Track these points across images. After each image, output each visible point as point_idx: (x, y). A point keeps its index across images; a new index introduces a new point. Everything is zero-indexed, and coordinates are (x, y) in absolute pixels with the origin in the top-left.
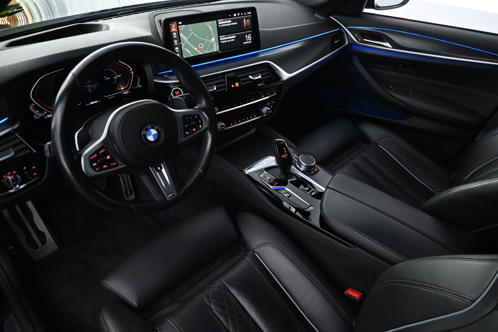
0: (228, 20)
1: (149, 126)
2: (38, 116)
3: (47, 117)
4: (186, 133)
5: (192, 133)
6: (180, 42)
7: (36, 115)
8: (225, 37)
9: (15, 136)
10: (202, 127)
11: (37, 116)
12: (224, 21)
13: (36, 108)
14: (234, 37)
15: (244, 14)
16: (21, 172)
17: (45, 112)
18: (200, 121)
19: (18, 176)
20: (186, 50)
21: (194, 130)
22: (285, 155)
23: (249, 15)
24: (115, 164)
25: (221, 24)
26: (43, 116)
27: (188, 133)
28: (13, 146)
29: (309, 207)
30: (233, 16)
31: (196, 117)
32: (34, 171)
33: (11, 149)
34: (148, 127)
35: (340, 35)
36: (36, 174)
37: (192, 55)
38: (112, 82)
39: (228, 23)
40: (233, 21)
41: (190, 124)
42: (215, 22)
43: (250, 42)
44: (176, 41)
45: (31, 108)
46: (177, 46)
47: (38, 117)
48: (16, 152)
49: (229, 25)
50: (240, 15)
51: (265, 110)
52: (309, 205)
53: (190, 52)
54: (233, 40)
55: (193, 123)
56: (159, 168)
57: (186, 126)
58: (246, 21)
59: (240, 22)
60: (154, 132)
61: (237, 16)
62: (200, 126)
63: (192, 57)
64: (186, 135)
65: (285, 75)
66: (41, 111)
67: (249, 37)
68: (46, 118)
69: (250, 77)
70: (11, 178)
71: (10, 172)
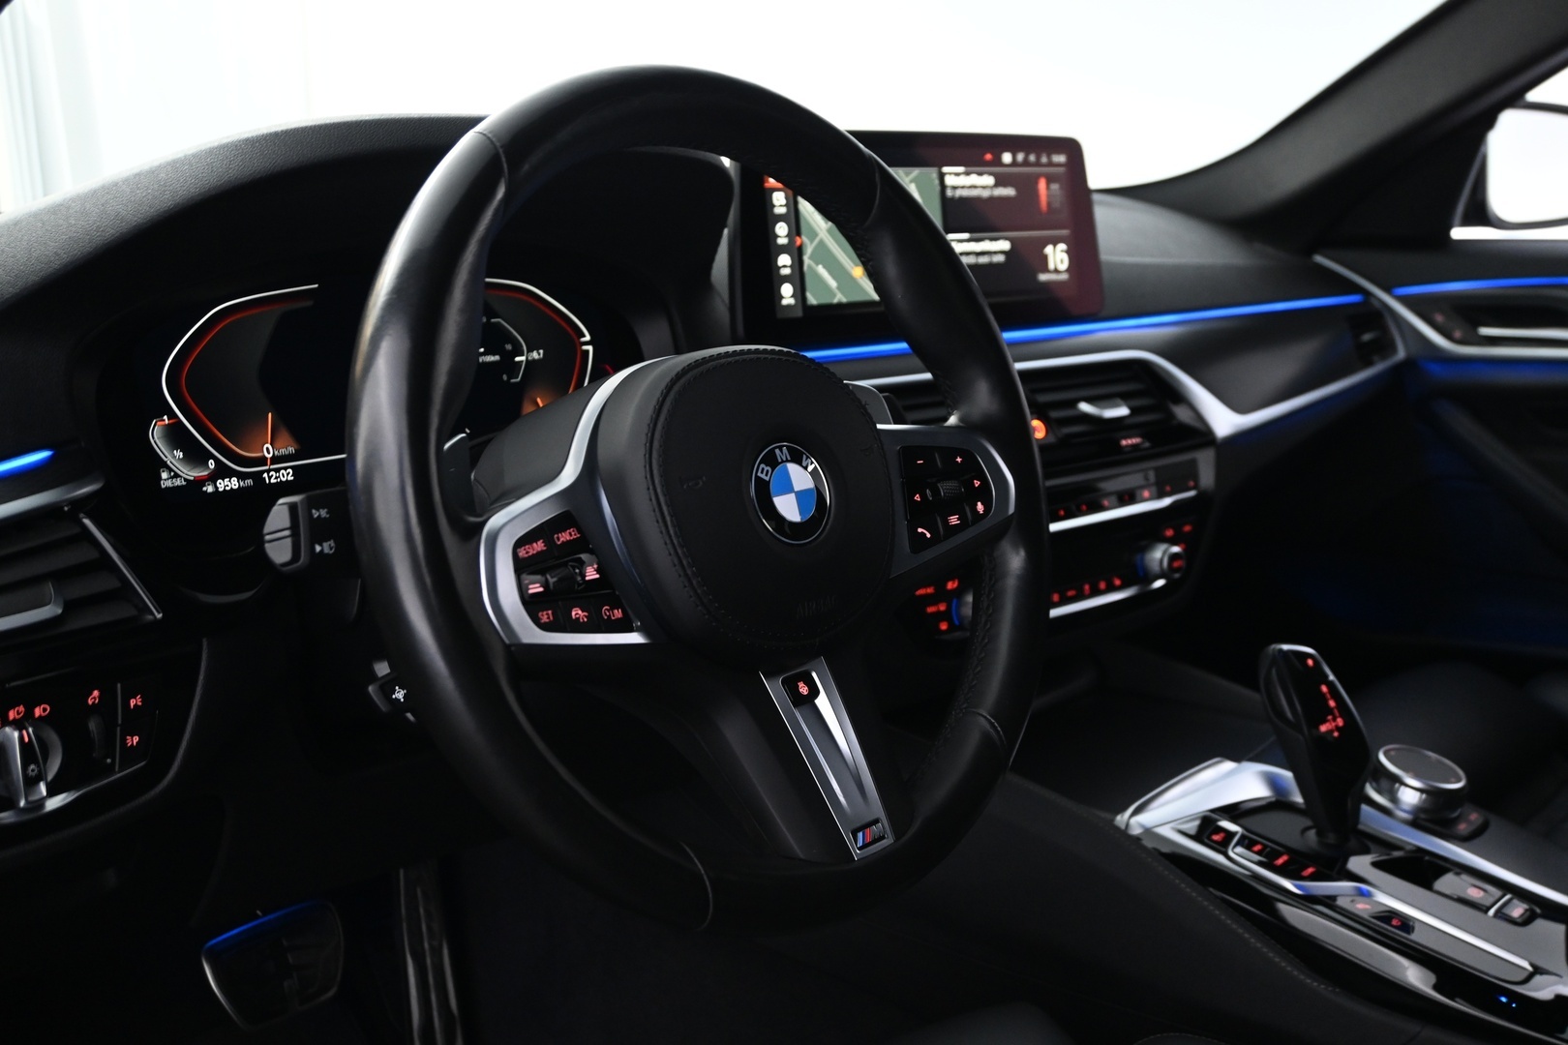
0: (980, 174)
1: (780, 448)
2: (177, 476)
3: (217, 488)
4: (920, 530)
5: (946, 537)
6: (799, 234)
7: (170, 470)
8: (968, 240)
9: (77, 530)
10: (987, 508)
11: (172, 478)
12: (967, 174)
13: (177, 436)
14: (1005, 245)
15: (1038, 158)
16: (67, 722)
17: (212, 464)
18: (977, 483)
19: (53, 738)
20: (821, 270)
21: (954, 520)
22: (1334, 720)
23: (1059, 165)
24: (618, 614)
25: (955, 188)
26: (199, 483)
27: (928, 535)
28: (59, 577)
29: (1531, 976)
30: (998, 162)
31: (959, 460)
32: (131, 725)
33: (50, 588)
34: (777, 451)
35: (1373, 317)
36: (136, 739)
37: (840, 298)
38: (505, 377)
39: (984, 187)
40: (1000, 182)
41: (936, 492)
42: (933, 172)
43: (1064, 277)
44: (782, 229)
45: (156, 435)
46: (784, 249)
47: (178, 482)
48: (70, 607)
49: (986, 194)
50: (1026, 163)
51: (1159, 554)
52: (1525, 964)
53: (833, 284)
54: (1000, 258)
55: (946, 488)
56: (804, 690)
57: (917, 498)
58: (1048, 188)
59: (1026, 185)
60: (801, 477)
61: (1014, 163)
62: (980, 507)
63: (840, 305)
64: (919, 543)
65: (1224, 421)
66: (195, 455)
67: (1058, 257)
68: (210, 489)
69: (1085, 407)
70: (21, 738)
71: (21, 708)
